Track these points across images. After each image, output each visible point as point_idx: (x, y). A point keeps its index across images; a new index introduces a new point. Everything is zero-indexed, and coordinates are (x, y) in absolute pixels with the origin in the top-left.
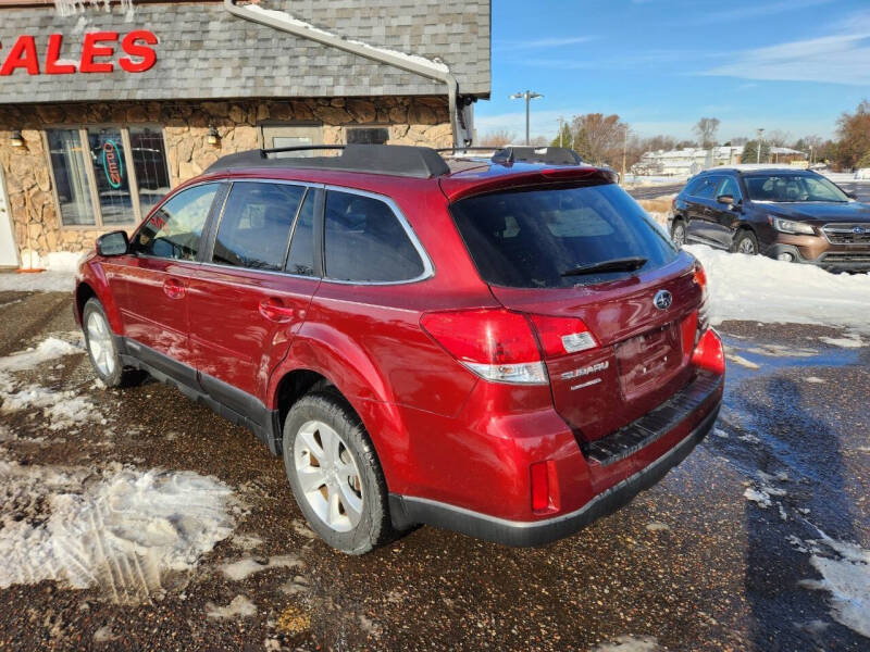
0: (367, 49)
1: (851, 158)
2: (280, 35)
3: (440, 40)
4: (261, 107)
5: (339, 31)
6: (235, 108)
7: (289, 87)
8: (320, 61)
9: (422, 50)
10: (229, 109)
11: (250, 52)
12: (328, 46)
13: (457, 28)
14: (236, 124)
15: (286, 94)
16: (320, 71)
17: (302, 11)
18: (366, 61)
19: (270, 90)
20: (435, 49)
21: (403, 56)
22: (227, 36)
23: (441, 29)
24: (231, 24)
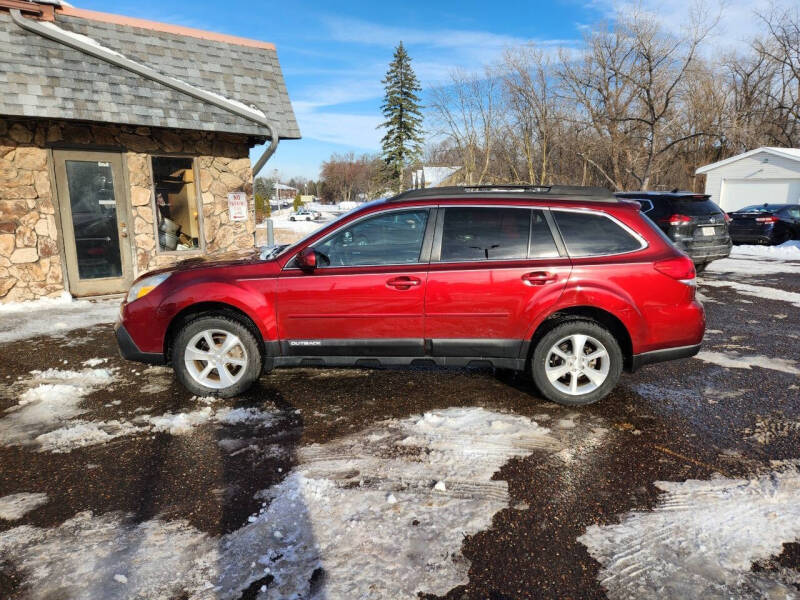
0: (186, 87)
1: (332, 194)
2: (91, 59)
3: (250, 89)
4: (53, 128)
5: (155, 66)
6: (19, 127)
7: (118, 114)
8: (144, 92)
9: (237, 95)
10: (10, 127)
11: (59, 72)
12: (147, 78)
13: (260, 82)
14: (18, 144)
15: (116, 120)
16: (148, 102)
17: (108, 39)
18: (190, 99)
19: (98, 115)
20: (248, 97)
21: (223, 98)
22: (22, 49)
23: (248, 80)
24: (24, 38)
